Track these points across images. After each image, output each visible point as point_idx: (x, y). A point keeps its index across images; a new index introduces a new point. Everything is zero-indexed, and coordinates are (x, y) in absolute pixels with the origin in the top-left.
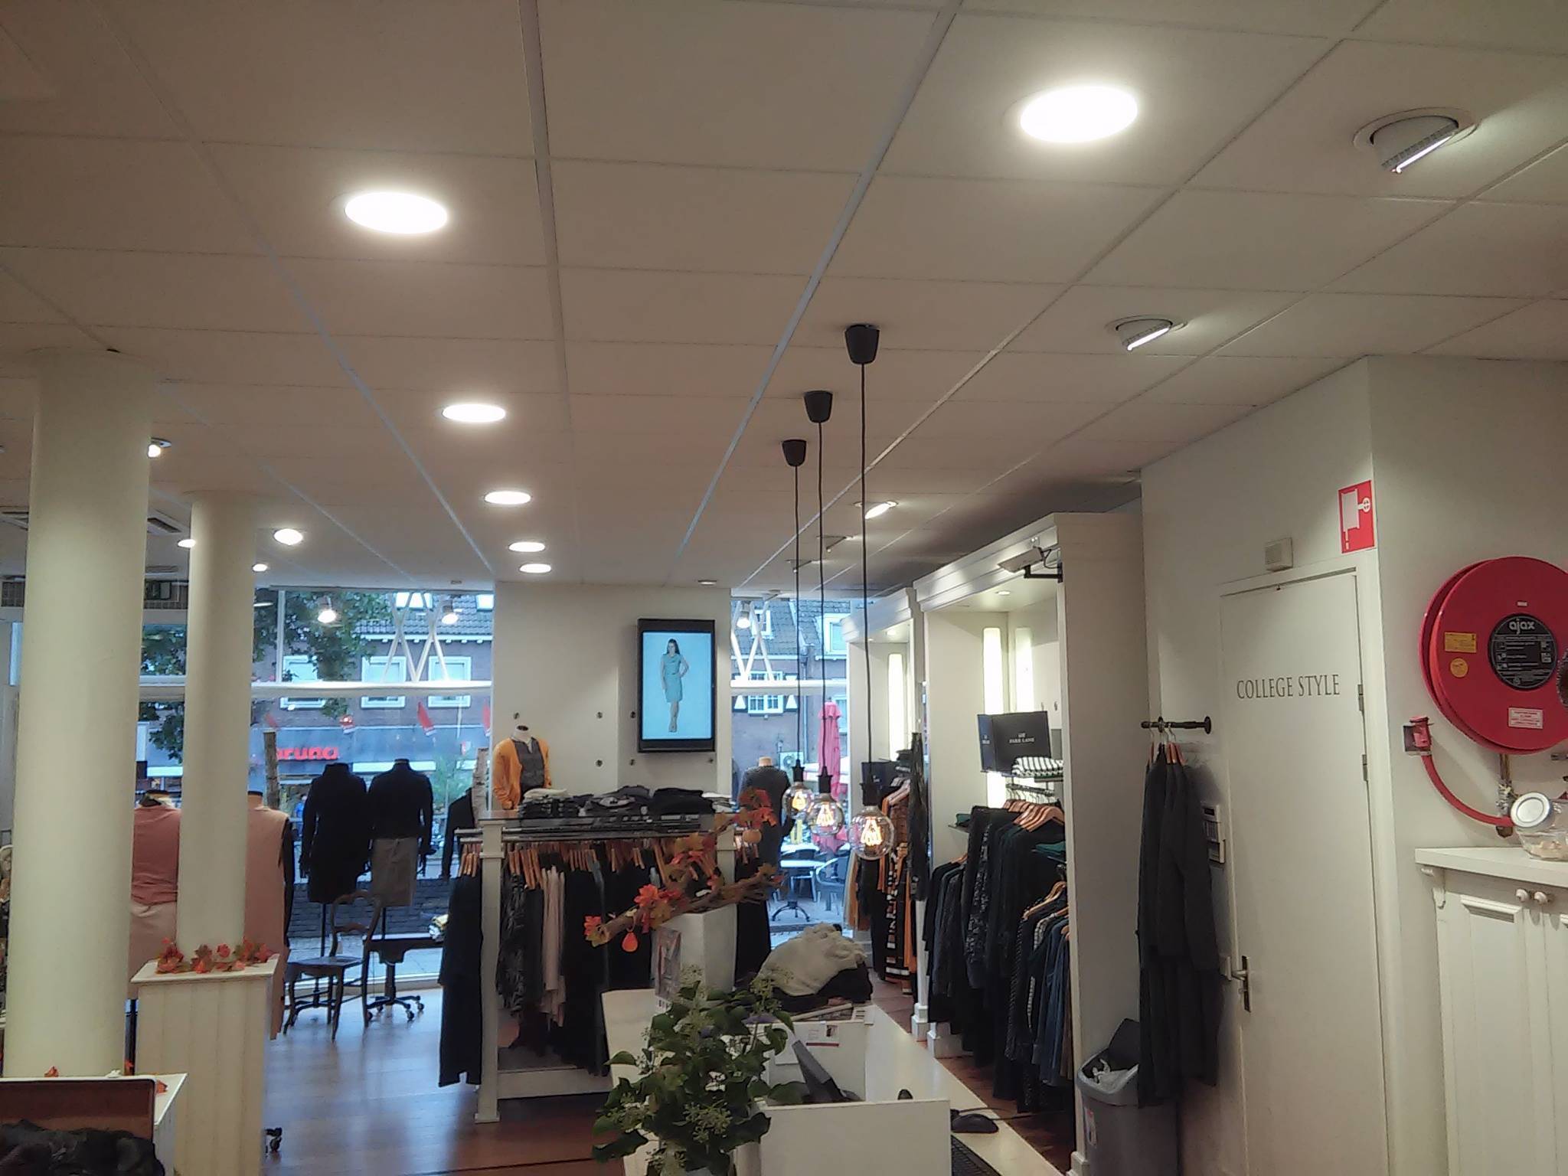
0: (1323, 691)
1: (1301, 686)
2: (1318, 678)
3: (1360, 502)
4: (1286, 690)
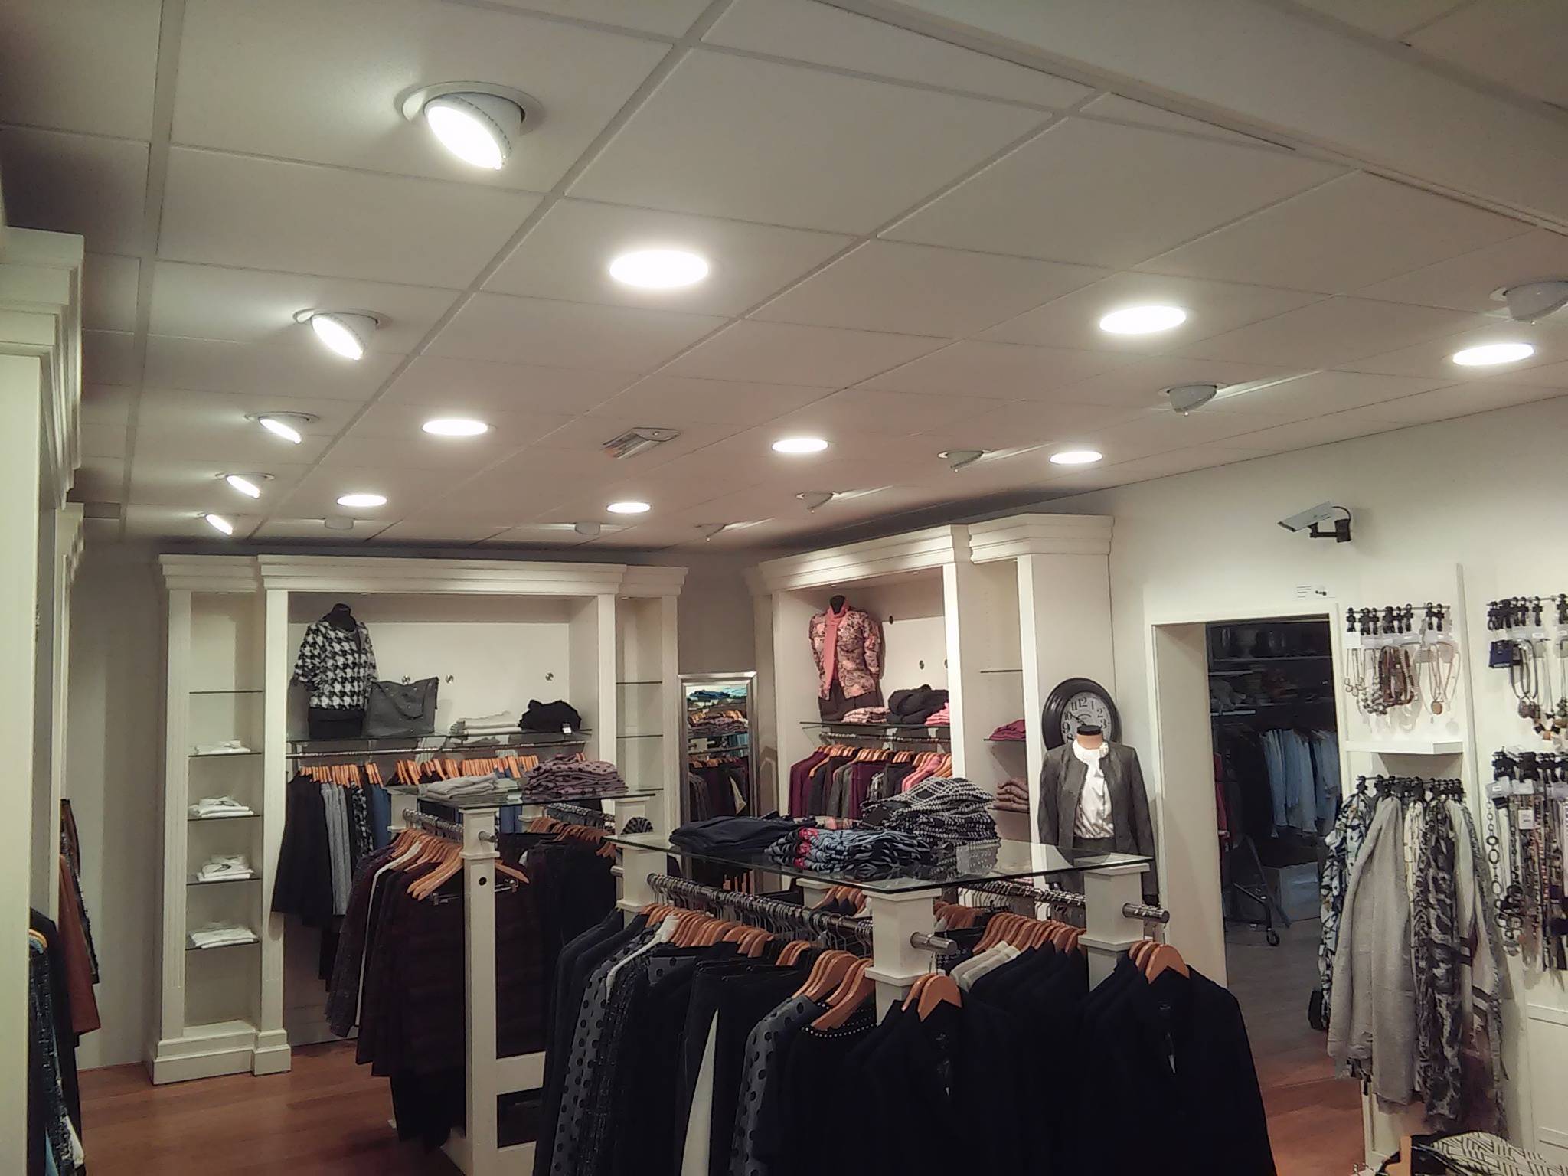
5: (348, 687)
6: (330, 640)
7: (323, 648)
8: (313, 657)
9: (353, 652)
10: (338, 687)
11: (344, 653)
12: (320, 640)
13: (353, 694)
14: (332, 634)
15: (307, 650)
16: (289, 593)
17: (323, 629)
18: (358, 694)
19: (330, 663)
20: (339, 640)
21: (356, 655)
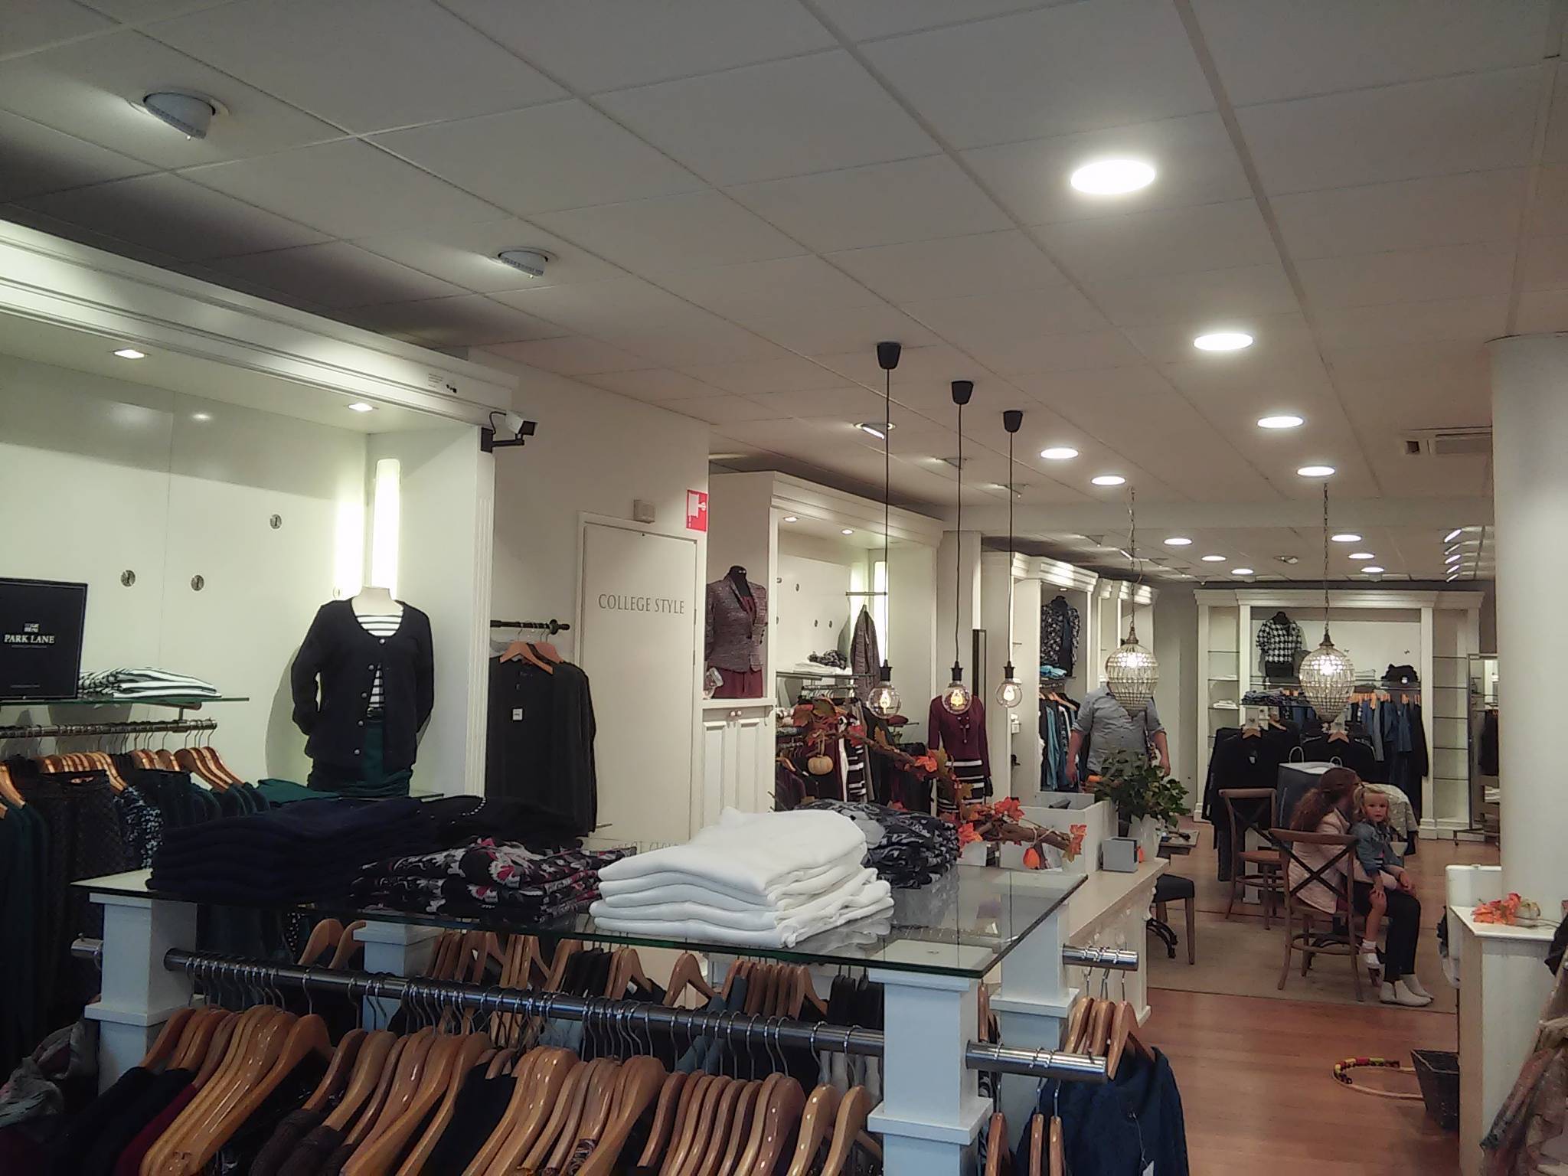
0: (672, 610)
1: (657, 605)
2: (670, 602)
3: (700, 503)
4: (645, 606)
5: (1282, 652)
6: (1272, 629)
7: (1269, 633)
8: (1263, 637)
9: (1284, 635)
10: (1277, 652)
11: (1279, 636)
12: (1267, 629)
13: (1284, 656)
14: (1273, 626)
15: (1261, 634)
16: (1252, 607)
17: (1269, 624)
18: (1288, 656)
19: (1273, 640)
20: (1277, 629)
21: (1286, 637)
